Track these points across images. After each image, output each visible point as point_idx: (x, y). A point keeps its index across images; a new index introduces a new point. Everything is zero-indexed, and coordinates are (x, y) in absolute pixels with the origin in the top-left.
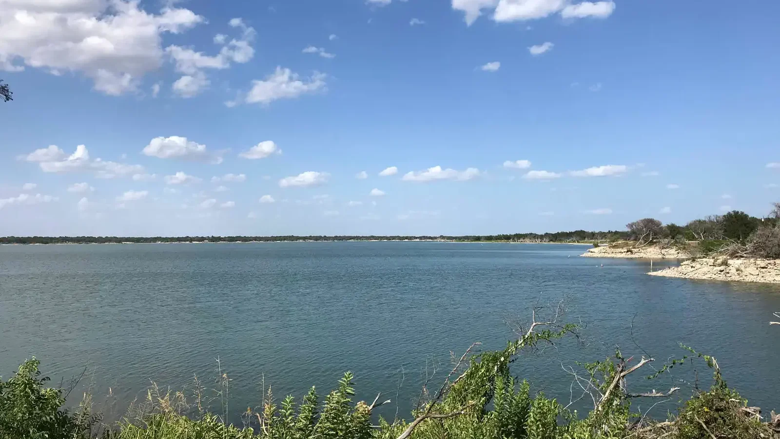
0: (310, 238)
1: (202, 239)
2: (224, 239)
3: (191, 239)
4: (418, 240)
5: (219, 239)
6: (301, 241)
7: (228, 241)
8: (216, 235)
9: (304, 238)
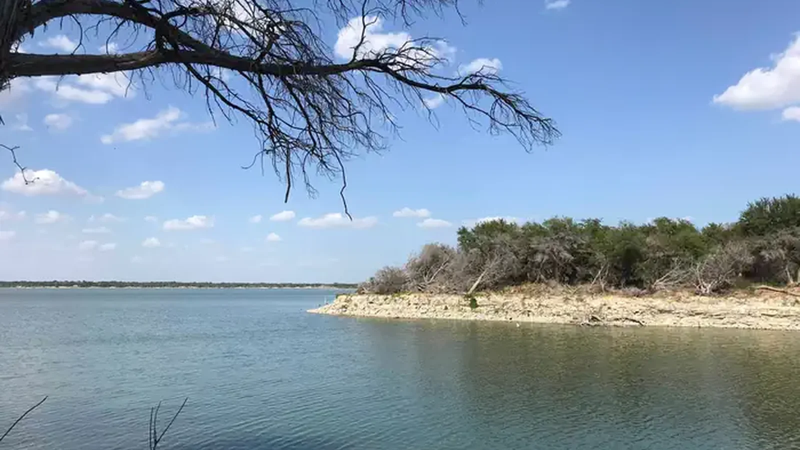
0: (194, 284)
1: (72, 284)
2: (96, 284)
3: (58, 284)
4: (310, 287)
5: (90, 284)
6: (183, 287)
7: (101, 286)
8: (87, 280)
9: (187, 285)
